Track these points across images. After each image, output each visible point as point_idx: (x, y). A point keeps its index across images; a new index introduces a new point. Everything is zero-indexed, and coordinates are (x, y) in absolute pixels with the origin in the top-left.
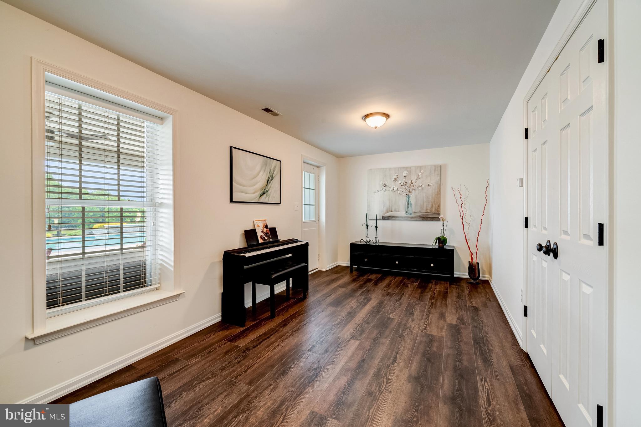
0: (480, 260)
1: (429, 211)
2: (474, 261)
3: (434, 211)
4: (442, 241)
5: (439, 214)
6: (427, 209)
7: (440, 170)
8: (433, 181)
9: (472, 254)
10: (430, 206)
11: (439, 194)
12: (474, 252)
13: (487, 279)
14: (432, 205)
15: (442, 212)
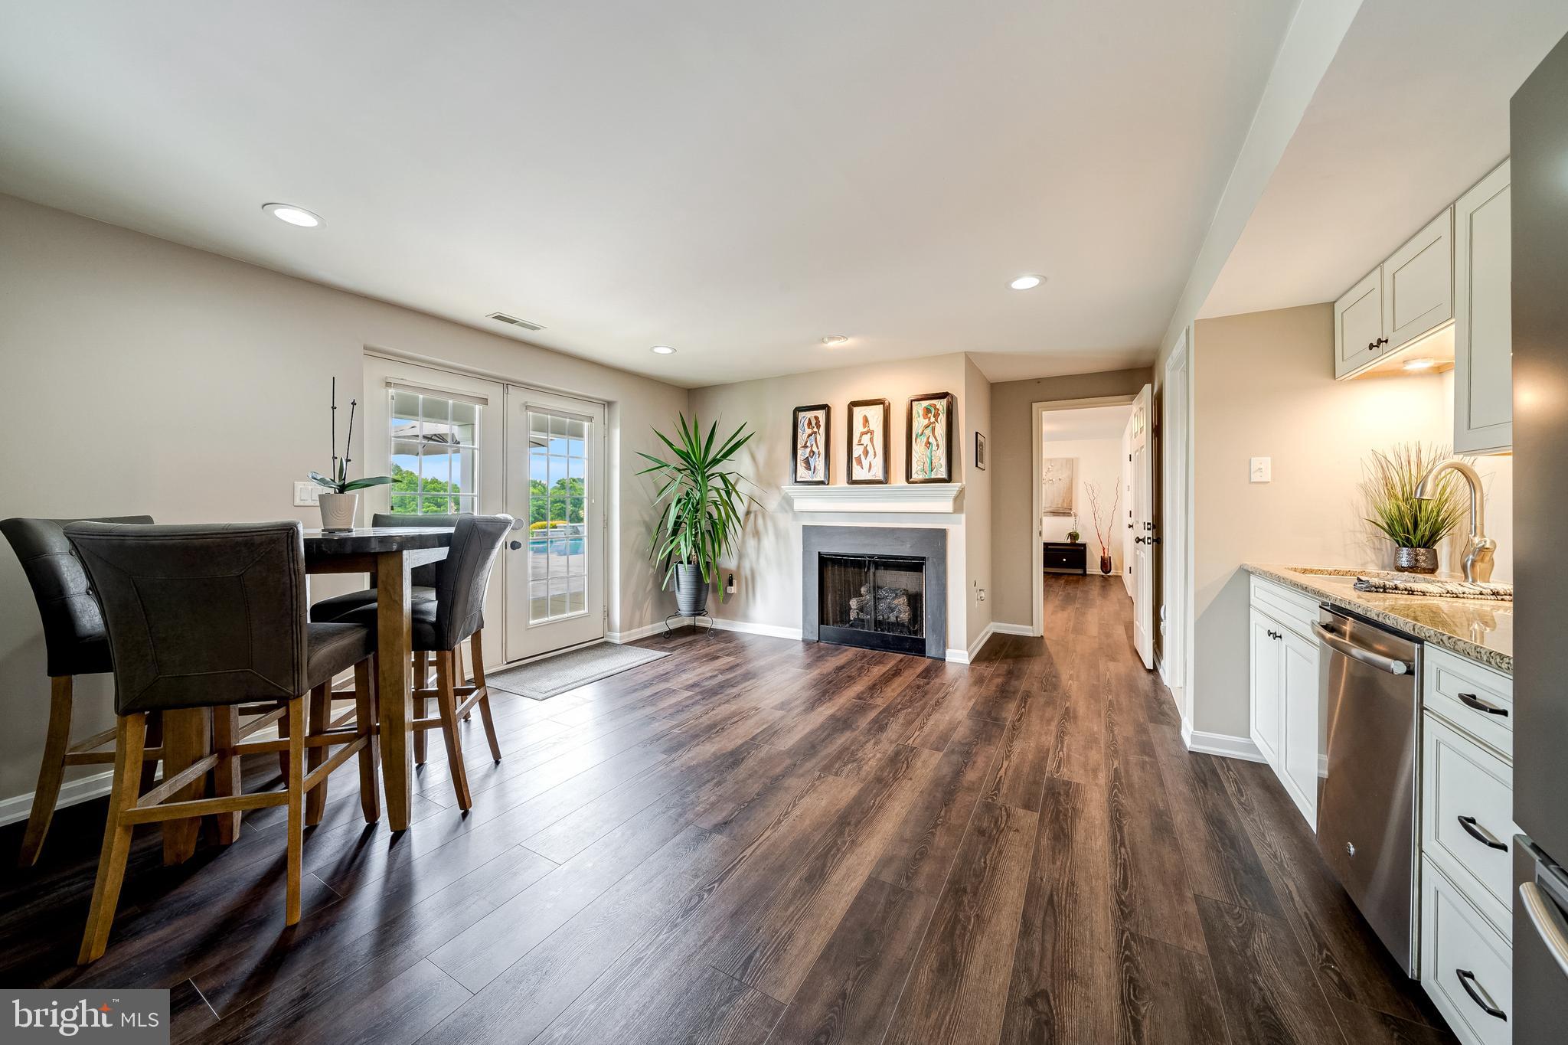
0: (1111, 553)
1: (1060, 506)
2: (1106, 555)
3: (1065, 505)
4: (1074, 536)
5: (1071, 509)
6: (1058, 504)
7: (1071, 463)
8: (1064, 475)
9: (1104, 549)
10: (1061, 501)
11: (1070, 489)
12: (1106, 547)
13: (1120, 574)
14: (1064, 500)
15: (1073, 508)
